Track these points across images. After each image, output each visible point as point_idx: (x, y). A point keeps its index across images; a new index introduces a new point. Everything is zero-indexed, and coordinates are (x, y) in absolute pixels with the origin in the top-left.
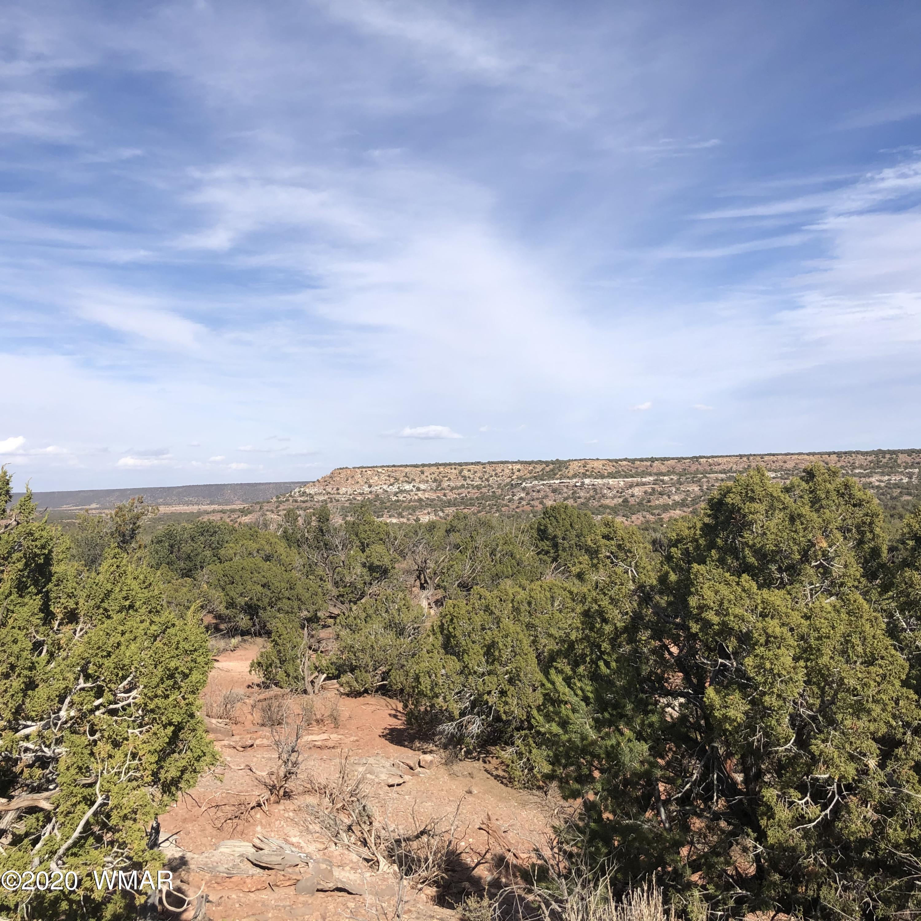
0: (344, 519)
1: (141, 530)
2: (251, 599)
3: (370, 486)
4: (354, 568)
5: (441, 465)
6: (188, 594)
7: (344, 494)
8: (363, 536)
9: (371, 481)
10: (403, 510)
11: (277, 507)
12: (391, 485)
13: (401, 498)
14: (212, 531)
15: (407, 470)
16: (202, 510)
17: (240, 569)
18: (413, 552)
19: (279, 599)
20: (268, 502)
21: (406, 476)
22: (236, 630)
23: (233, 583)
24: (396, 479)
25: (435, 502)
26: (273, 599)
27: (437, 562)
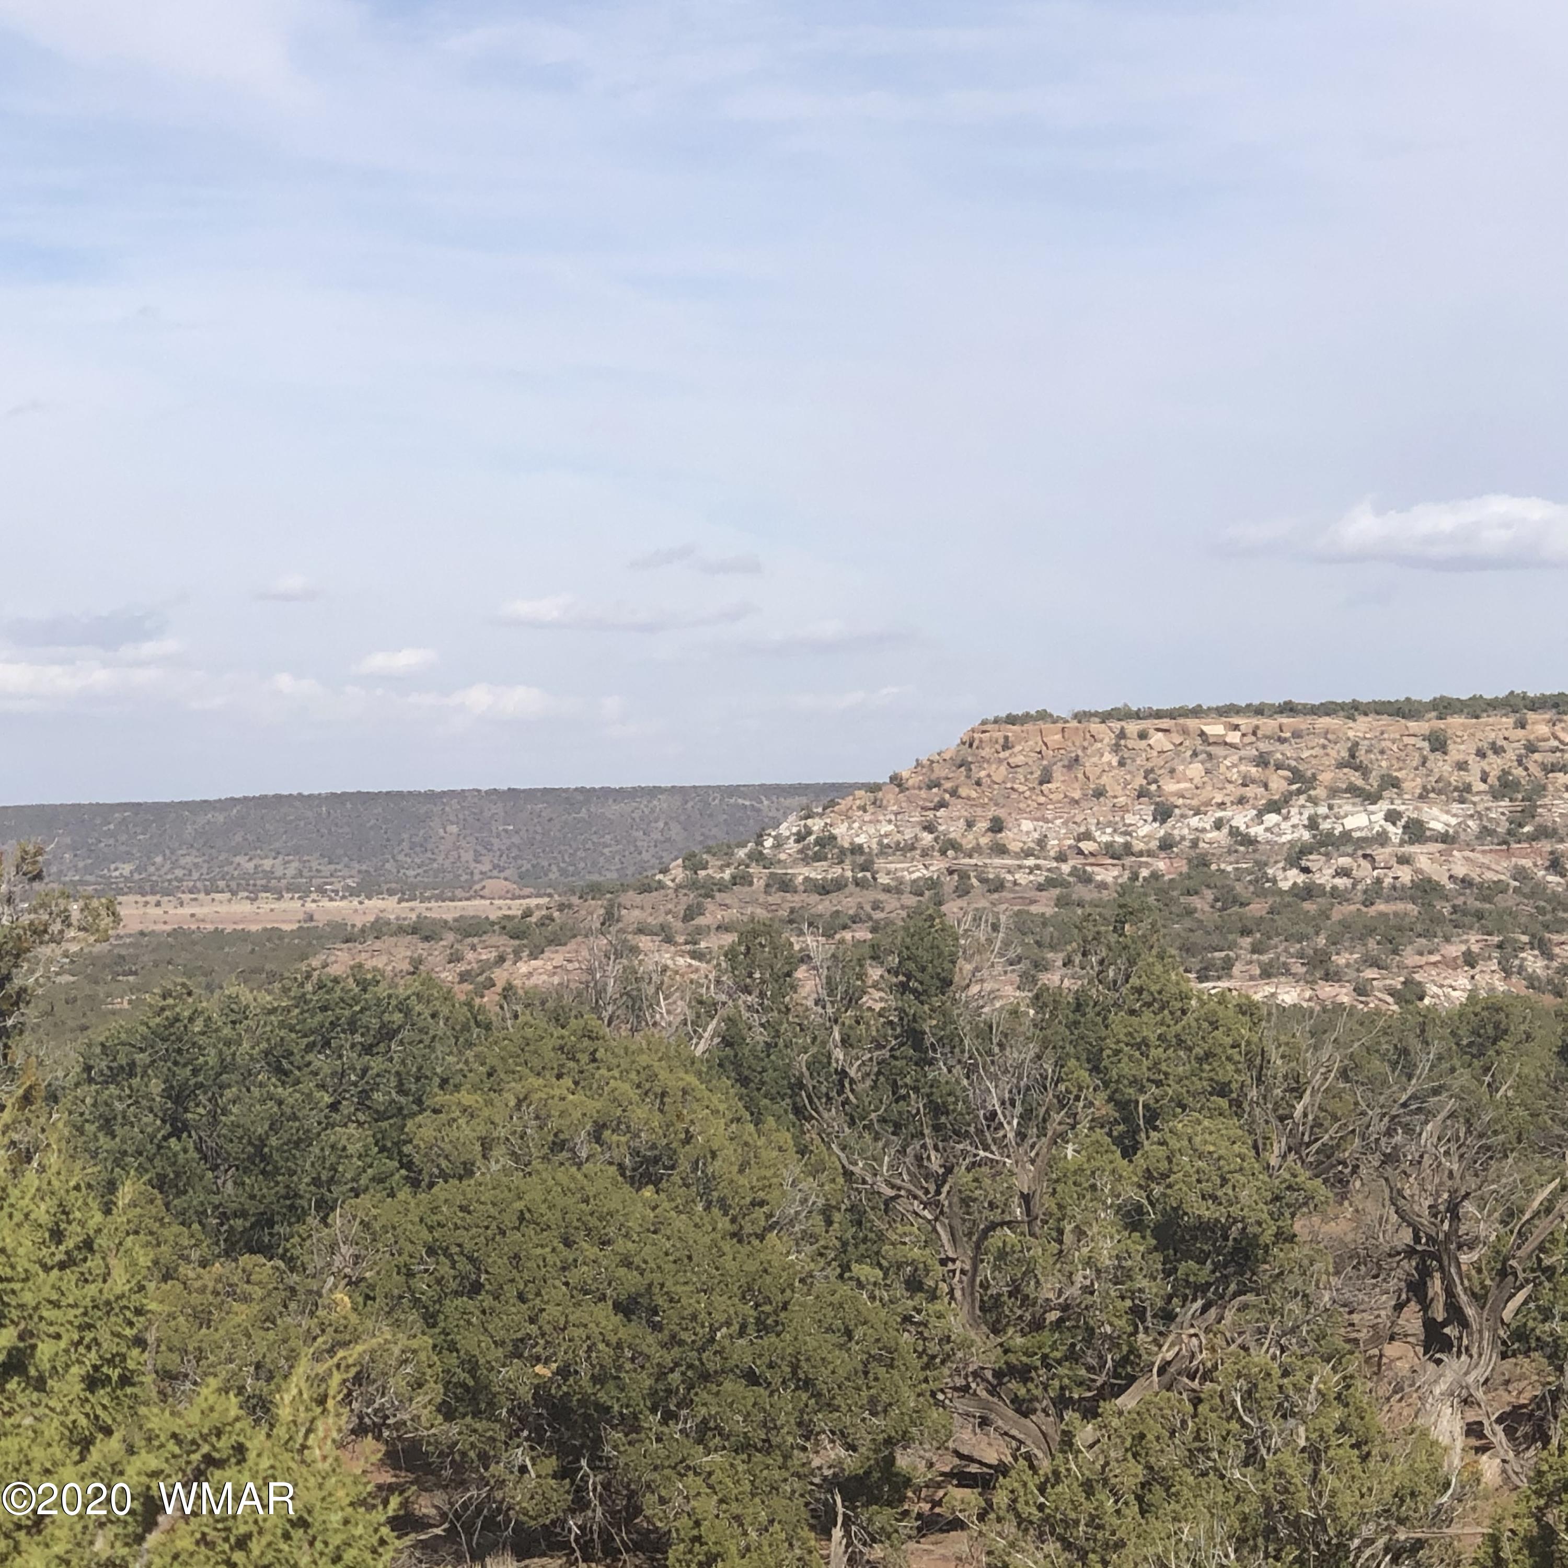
0: (1027, 980)
1: (31, 1014)
2: (564, 1372)
3: (1163, 814)
4: (1080, 1233)
5: (1537, 704)
6: (257, 1334)
7: (1028, 853)
8: (1126, 1068)
9: (1170, 787)
10: (1334, 941)
11: (689, 916)
12: (1274, 807)
13: (1325, 877)
14: (375, 1023)
15: (1360, 728)
16: (321, 920)
17: (509, 1219)
18: (1390, 1159)
19: (705, 1377)
20: (645, 889)
21: (1351, 761)
22: (490, 1524)
23: (476, 1288)
24: (1297, 776)
25: (1507, 901)
26: (674, 1378)
27: (1511, 1214)
